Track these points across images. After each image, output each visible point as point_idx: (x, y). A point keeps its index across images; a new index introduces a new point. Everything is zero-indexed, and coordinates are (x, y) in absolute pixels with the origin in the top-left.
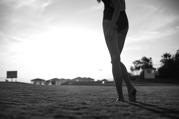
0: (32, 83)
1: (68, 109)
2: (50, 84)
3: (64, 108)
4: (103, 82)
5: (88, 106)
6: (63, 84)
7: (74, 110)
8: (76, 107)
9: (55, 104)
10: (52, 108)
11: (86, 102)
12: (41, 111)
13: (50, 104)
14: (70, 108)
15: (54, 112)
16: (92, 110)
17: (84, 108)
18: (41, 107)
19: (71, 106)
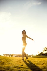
0: (4, 55)
1: (15, 68)
2: (11, 56)
3: (14, 67)
4: (32, 56)
5: (24, 67)
6: (15, 56)
7: (18, 68)
8: (19, 67)
9: (10, 65)
10: (9, 67)
11: (23, 65)
12: (4, 68)
13: (9, 65)
15: (9, 69)
16: (25, 69)
17: (22, 67)
19: (17, 66)
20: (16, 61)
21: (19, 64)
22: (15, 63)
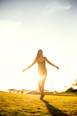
0: (9, 91)
1: (28, 112)
2: (20, 93)
3: (25, 111)
5: (41, 111)
6: (28, 93)
7: (32, 113)
8: (33, 111)
9: (19, 108)
10: (17, 111)
11: (40, 107)
12: (10, 113)
13: (17, 108)
14: (29, 111)
15: (18, 114)
16: (44, 114)
17: (39, 112)
18: (11, 110)
19: (31, 110)
20: (29, 100)
21: (34, 106)
22: (27, 104)
